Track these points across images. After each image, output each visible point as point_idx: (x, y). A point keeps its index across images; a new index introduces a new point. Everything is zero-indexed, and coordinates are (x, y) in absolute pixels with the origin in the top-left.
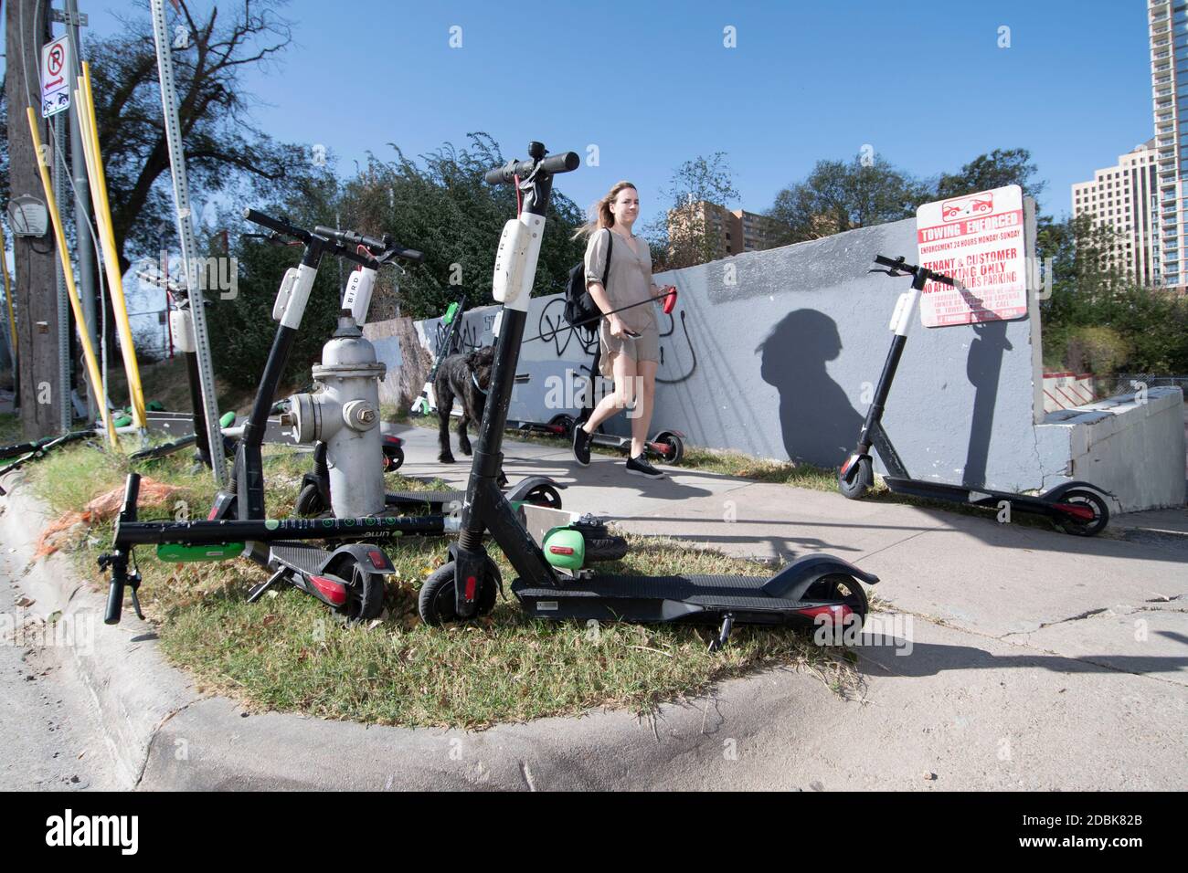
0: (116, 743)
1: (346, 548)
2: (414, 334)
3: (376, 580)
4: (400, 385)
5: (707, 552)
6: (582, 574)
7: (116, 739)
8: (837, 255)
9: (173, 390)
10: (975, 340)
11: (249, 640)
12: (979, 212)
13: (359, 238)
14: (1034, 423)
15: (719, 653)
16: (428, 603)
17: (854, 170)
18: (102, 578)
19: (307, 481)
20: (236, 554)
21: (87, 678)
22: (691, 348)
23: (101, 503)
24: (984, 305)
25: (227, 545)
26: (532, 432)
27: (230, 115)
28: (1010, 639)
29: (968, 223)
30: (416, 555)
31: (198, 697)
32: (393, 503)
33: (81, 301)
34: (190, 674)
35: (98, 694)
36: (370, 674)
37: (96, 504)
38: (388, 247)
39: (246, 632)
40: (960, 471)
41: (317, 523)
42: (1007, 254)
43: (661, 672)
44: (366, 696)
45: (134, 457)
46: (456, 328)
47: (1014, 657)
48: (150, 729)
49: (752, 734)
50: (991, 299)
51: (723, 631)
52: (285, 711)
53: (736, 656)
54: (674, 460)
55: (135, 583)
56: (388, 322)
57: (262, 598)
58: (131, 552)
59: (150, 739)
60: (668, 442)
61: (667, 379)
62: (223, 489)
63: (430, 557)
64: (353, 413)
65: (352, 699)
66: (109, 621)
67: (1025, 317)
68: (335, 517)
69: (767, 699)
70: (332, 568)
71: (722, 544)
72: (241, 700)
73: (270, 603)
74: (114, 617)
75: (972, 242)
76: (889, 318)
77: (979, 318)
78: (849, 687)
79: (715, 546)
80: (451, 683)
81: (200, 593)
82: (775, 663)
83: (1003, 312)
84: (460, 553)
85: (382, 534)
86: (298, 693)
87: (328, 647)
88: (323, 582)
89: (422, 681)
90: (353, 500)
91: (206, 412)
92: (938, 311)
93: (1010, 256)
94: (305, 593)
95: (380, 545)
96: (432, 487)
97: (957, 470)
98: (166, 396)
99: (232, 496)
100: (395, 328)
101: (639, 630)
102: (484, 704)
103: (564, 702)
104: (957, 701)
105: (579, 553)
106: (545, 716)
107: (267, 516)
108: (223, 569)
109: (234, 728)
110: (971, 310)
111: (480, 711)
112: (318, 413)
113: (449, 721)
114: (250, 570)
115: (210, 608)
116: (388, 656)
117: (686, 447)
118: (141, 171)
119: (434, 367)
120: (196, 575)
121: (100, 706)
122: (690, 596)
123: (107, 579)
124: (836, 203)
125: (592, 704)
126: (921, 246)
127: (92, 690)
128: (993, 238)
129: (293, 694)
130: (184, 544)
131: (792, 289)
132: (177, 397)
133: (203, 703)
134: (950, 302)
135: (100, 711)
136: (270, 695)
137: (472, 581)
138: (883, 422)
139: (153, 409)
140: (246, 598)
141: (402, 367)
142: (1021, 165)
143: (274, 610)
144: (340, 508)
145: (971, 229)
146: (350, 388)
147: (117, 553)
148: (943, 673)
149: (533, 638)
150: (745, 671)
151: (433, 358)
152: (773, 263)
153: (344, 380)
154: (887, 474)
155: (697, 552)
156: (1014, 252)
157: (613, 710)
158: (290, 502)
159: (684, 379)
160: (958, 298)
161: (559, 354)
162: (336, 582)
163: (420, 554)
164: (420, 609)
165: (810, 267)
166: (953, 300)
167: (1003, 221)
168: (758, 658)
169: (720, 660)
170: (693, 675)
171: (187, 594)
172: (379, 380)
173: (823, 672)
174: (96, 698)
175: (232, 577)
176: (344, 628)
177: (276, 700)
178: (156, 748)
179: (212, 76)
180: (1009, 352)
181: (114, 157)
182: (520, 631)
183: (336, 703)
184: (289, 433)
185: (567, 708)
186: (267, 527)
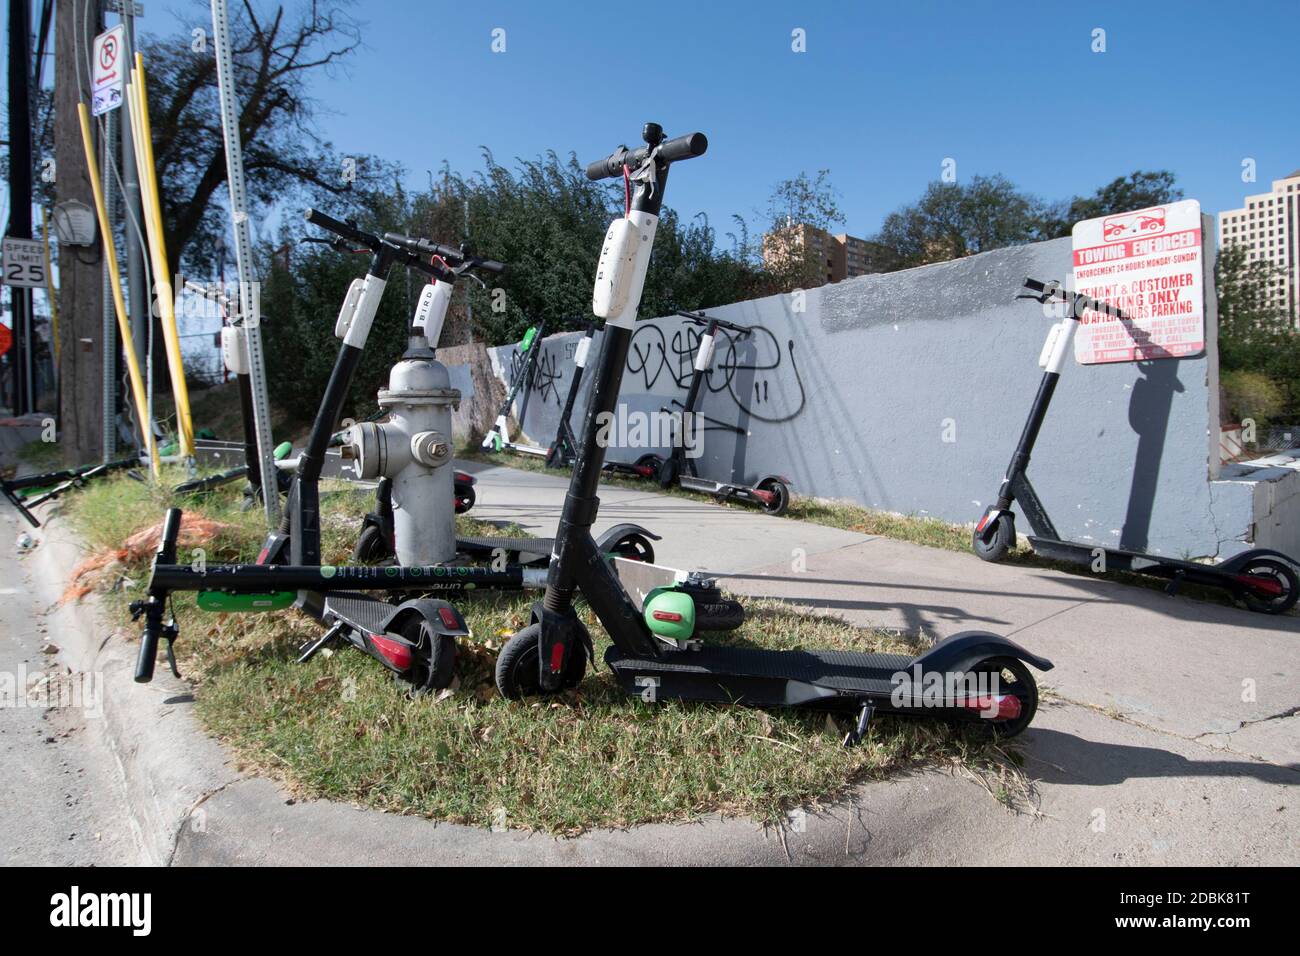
0: (141, 826)
1: (412, 603)
2: (487, 362)
3: (447, 642)
4: (471, 418)
5: (828, 620)
6: (689, 646)
7: (141, 820)
8: (976, 278)
9: (226, 418)
10: (1140, 380)
11: (299, 709)
12: (1148, 231)
13: (434, 247)
14: (1209, 479)
15: (857, 749)
16: (507, 673)
17: (972, 192)
18: (135, 626)
19: (368, 522)
20: (286, 604)
21: (113, 742)
22: (800, 383)
23: (139, 541)
24: (1151, 339)
25: (276, 594)
26: (616, 474)
27: (294, 123)
28: (1207, 740)
29: (1135, 244)
30: (490, 613)
31: (236, 777)
32: (464, 550)
33: (129, 318)
34: (229, 747)
35: (124, 764)
36: (439, 757)
37: (135, 540)
38: (467, 258)
39: (295, 697)
40: (1117, 532)
41: (378, 571)
42: (1182, 280)
43: (789, 771)
44: (433, 785)
45: (179, 490)
46: (534, 356)
47: (1214, 763)
48: (180, 813)
49: (903, 854)
50: (1160, 332)
51: (861, 721)
52: (339, 799)
53: (878, 754)
54: (778, 509)
55: (171, 634)
56: (459, 347)
57: (315, 658)
58: (168, 598)
59: (179, 826)
60: (772, 489)
61: (771, 418)
62: (276, 528)
63: (507, 614)
64: (423, 447)
65: (417, 788)
66: (139, 679)
67: (1202, 355)
68: (399, 564)
69: (918, 809)
70: (395, 626)
71: (843, 611)
72: (286, 784)
73: (324, 664)
74: (146, 674)
75: (1138, 265)
76: (1038, 353)
77: (1145, 354)
78: (1018, 796)
79: (837, 613)
80: (535, 772)
81: (245, 649)
82: (924, 763)
83: (1175, 347)
84: (546, 615)
85: (453, 586)
86: (354, 778)
87: (390, 720)
88: (385, 643)
89: (500, 768)
90: (420, 545)
91: (258, 440)
92: (1096, 345)
93: (1184, 282)
94: (364, 654)
95: (449, 599)
96: (506, 532)
97: (1113, 532)
98: (219, 424)
99: (284, 537)
100: (467, 355)
101: (760, 716)
102: (575, 803)
103: (671, 805)
104: (1151, 818)
105: (688, 620)
106: (650, 821)
107: (323, 561)
108: (272, 620)
109: (278, 819)
110: (1135, 345)
111: (571, 811)
112: (383, 445)
113: (533, 823)
114: (303, 623)
115: (255, 667)
116: (461, 735)
117: (792, 497)
118: (199, 182)
119: (509, 399)
120: (241, 626)
121: (126, 778)
122: (819, 677)
123: (141, 627)
124: (953, 228)
125: (707, 809)
126: (1077, 269)
127: (117, 758)
128: (1165, 261)
129: (348, 779)
130: (228, 592)
131: (920, 317)
132: (230, 425)
133: (243, 784)
134: (1111, 336)
135: (125, 785)
136: (321, 778)
137: (558, 647)
138: (1029, 473)
139: (204, 436)
140: (298, 656)
141: (473, 398)
142: (1165, 190)
143: (328, 673)
144: (404, 555)
145: (1138, 250)
146: (420, 417)
147: (152, 599)
148: (1131, 782)
149: (631, 719)
150: (890, 772)
151: (507, 389)
152: (899, 288)
153: (413, 408)
154: (1033, 533)
155: (817, 620)
156: (1189, 278)
157: (732, 816)
158: (349, 545)
159: (790, 418)
160: (1121, 331)
161: (648, 387)
162: (399, 643)
163: (495, 611)
164: (497, 679)
165: (942, 292)
166: (1114, 333)
167: (1177, 241)
168: (904, 757)
169: (858, 758)
170: (828, 776)
171: (231, 649)
172: (452, 410)
173: (983, 776)
174: (121, 768)
175: (282, 631)
176: (408, 697)
177: (328, 786)
178: (186, 838)
179: (275, 81)
180: (1181, 395)
181: (171, 167)
182: (614, 711)
183: (399, 793)
184: (350, 468)
185: (675, 813)
186: (322, 573)
